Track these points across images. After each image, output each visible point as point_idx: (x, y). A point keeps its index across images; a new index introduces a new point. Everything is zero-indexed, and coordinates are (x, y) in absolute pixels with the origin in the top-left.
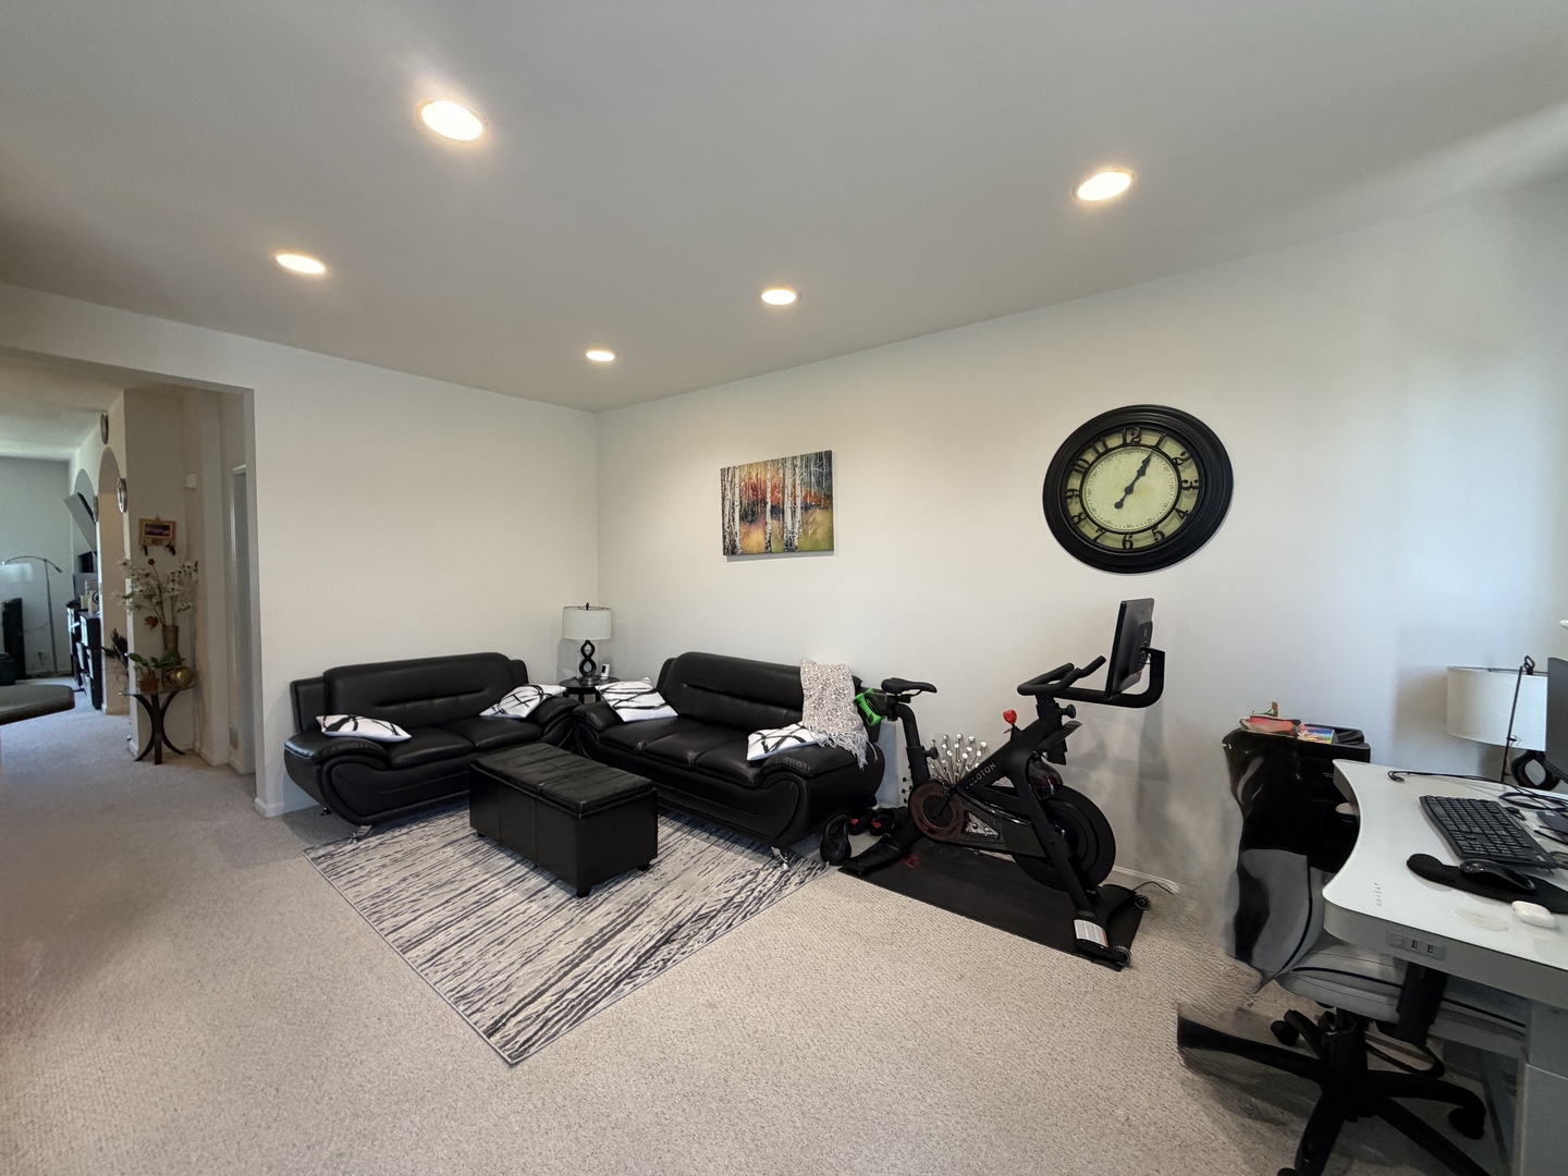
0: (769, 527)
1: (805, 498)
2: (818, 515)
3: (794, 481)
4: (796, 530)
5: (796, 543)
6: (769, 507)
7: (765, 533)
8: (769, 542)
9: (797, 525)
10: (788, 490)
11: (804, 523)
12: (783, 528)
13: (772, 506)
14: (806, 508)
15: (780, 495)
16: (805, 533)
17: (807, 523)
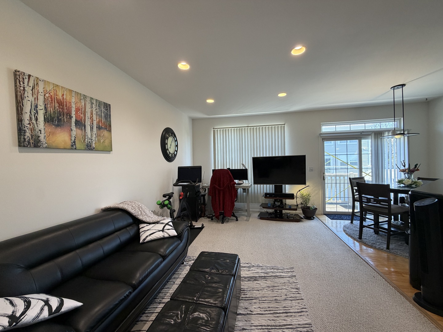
0: (74, 133)
1: (99, 122)
2: (105, 133)
3: (92, 111)
4: (94, 139)
5: (94, 145)
6: (73, 120)
7: (71, 136)
8: (74, 142)
9: (94, 136)
10: (88, 115)
11: (98, 136)
12: (85, 136)
13: (76, 120)
14: (99, 128)
15: (82, 115)
16: (99, 141)
17: (100, 136)
